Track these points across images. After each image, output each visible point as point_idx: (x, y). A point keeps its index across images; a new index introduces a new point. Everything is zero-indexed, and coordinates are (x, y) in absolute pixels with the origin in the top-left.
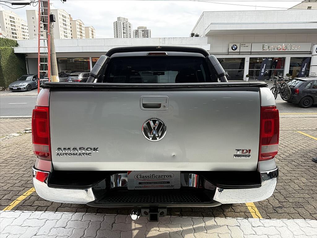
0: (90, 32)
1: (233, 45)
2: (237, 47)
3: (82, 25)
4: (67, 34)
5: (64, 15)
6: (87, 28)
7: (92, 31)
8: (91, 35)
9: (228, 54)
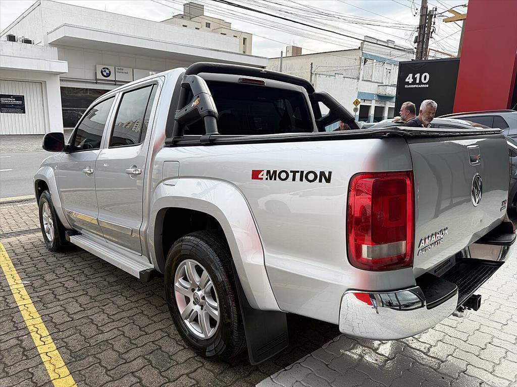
1: (104, 68)
2: (110, 72)
9: (96, 83)
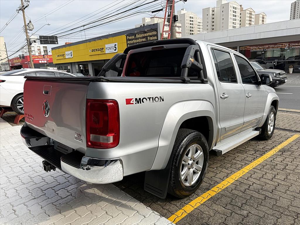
0: (261, 19)
3: (253, 13)
4: (235, 24)
5: (235, 6)
6: (257, 16)
7: (263, 18)
8: (261, 22)
